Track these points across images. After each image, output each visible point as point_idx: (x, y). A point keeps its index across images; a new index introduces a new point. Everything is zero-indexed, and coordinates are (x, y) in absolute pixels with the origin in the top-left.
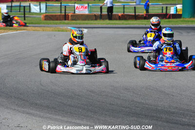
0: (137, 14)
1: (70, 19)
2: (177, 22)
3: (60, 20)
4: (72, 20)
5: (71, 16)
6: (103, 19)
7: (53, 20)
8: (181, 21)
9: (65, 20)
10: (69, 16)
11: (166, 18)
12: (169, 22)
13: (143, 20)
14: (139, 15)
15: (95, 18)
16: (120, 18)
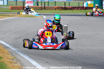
0: (66, 7)
3: (20, 10)
6: (46, 10)
7: (16, 10)
11: (83, 9)
12: (86, 11)
13: (69, 10)
14: (67, 7)
15: (41, 9)
16: (56, 9)
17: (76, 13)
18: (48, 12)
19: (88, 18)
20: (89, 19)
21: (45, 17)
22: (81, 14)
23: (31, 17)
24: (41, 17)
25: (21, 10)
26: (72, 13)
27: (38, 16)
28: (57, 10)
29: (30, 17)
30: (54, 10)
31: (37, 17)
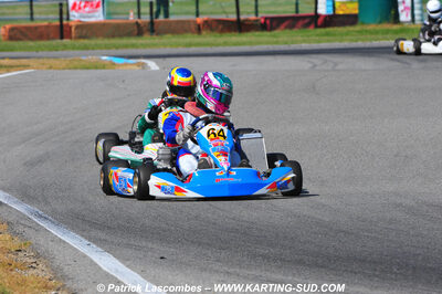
0: (243, 17)
1: (73, 35)
2: (347, 34)
3: (48, 38)
4: (80, 37)
5: (77, 27)
7: (31, 39)
8: (358, 32)
9: (62, 38)
10: (70, 27)
11: (316, 27)
12: (327, 34)
13: (257, 33)
14: (247, 20)
15: (139, 30)
16: (199, 29)
17: (286, 43)
18: (165, 45)
19: (336, 64)
20: (340, 67)
21: (152, 65)
22: (305, 46)
23: (96, 68)
24: (138, 64)
25: (53, 38)
26: (268, 43)
27: (126, 64)
28: (204, 33)
29: (88, 68)
30: (193, 33)
31: (122, 65)
